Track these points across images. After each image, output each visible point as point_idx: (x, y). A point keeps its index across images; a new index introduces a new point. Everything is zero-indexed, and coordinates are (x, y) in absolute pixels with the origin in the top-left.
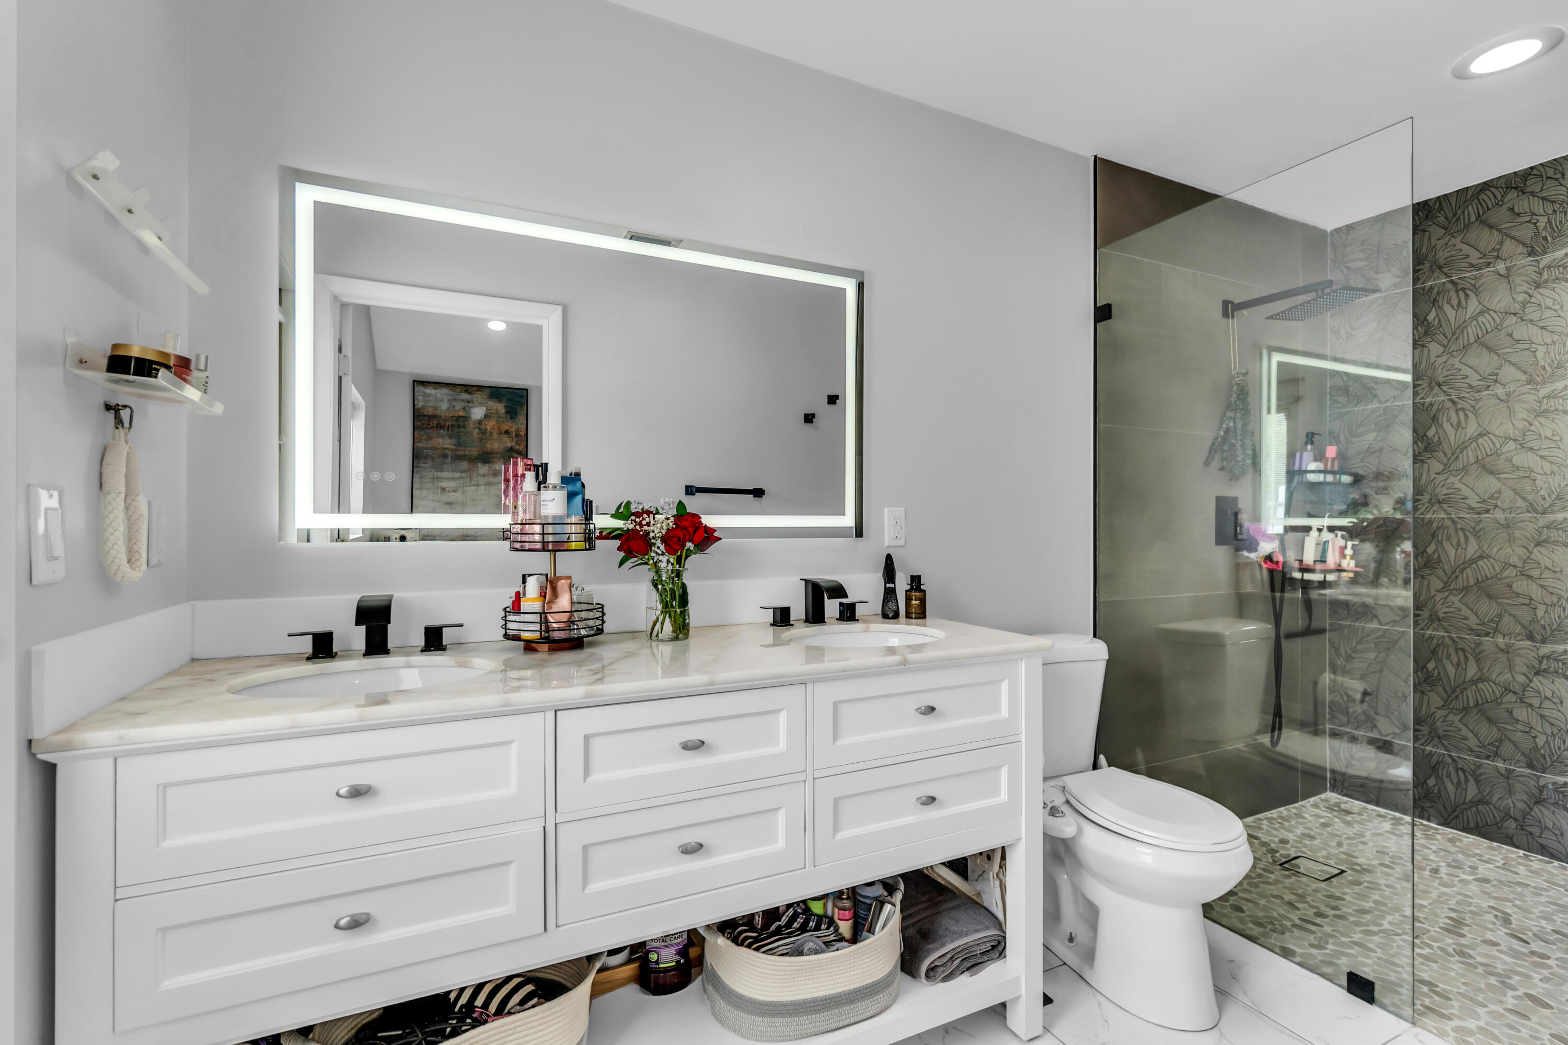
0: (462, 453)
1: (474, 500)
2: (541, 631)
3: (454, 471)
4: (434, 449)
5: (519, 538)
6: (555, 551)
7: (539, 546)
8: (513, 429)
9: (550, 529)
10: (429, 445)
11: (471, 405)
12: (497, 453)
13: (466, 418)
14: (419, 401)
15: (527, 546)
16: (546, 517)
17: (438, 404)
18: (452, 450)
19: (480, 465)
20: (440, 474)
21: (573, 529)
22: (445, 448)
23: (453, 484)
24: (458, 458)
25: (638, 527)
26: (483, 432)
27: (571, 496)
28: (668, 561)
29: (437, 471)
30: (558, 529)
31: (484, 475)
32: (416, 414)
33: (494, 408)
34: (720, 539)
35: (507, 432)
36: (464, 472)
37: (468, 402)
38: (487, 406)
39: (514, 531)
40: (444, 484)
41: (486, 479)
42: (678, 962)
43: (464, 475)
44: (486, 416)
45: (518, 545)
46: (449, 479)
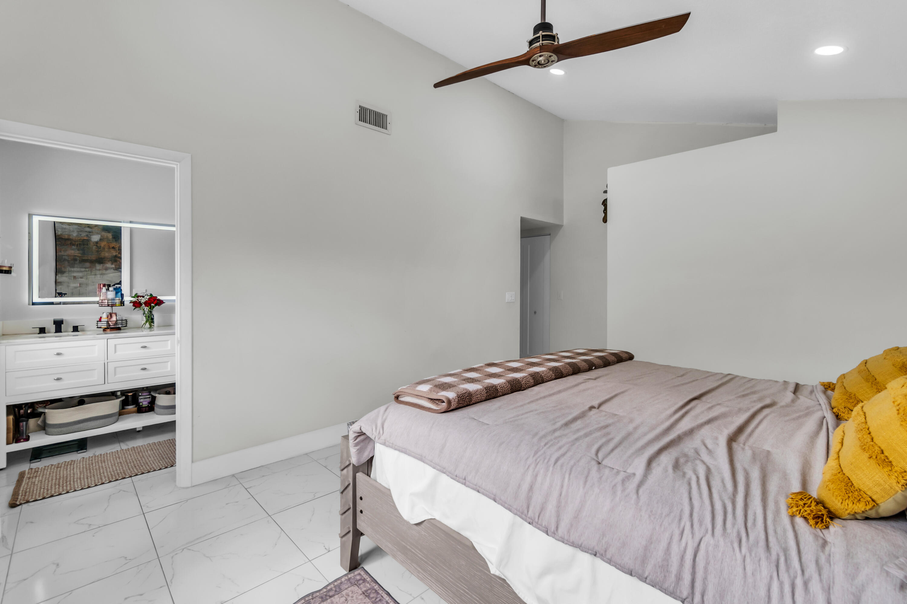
0: (86, 258)
1: (93, 282)
2: (107, 326)
3: (80, 268)
4: (68, 256)
5: (101, 303)
6: (112, 307)
7: (107, 305)
8: (117, 247)
9: (110, 301)
10: (65, 254)
11: (91, 234)
12: (107, 258)
13: (88, 241)
14: (58, 231)
15: (103, 305)
16: (109, 298)
17: (71, 233)
18: (80, 257)
19: (97, 265)
20: (72, 269)
21: (117, 301)
22: (76, 256)
23: (80, 274)
24: (83, 261)
25: (137, 300)
26: (99, 248)
27: (117, 293)
28: (147, 309)
29: (71, 268)
30: (113, 301)
31: (100, 270)
32: (57, 238)
33: (105, 235)
34: (165, 303)
35: (113, 248)
36: (87, 268)
37: (90, 232)
38: (101, 235)
39: (100, 302)
40: (75, 274)
41: (101, 272)
42: (148, 405)
43: (87, 270)
44: (101, 240)
45: (101, 305)
46: (78, 272)
